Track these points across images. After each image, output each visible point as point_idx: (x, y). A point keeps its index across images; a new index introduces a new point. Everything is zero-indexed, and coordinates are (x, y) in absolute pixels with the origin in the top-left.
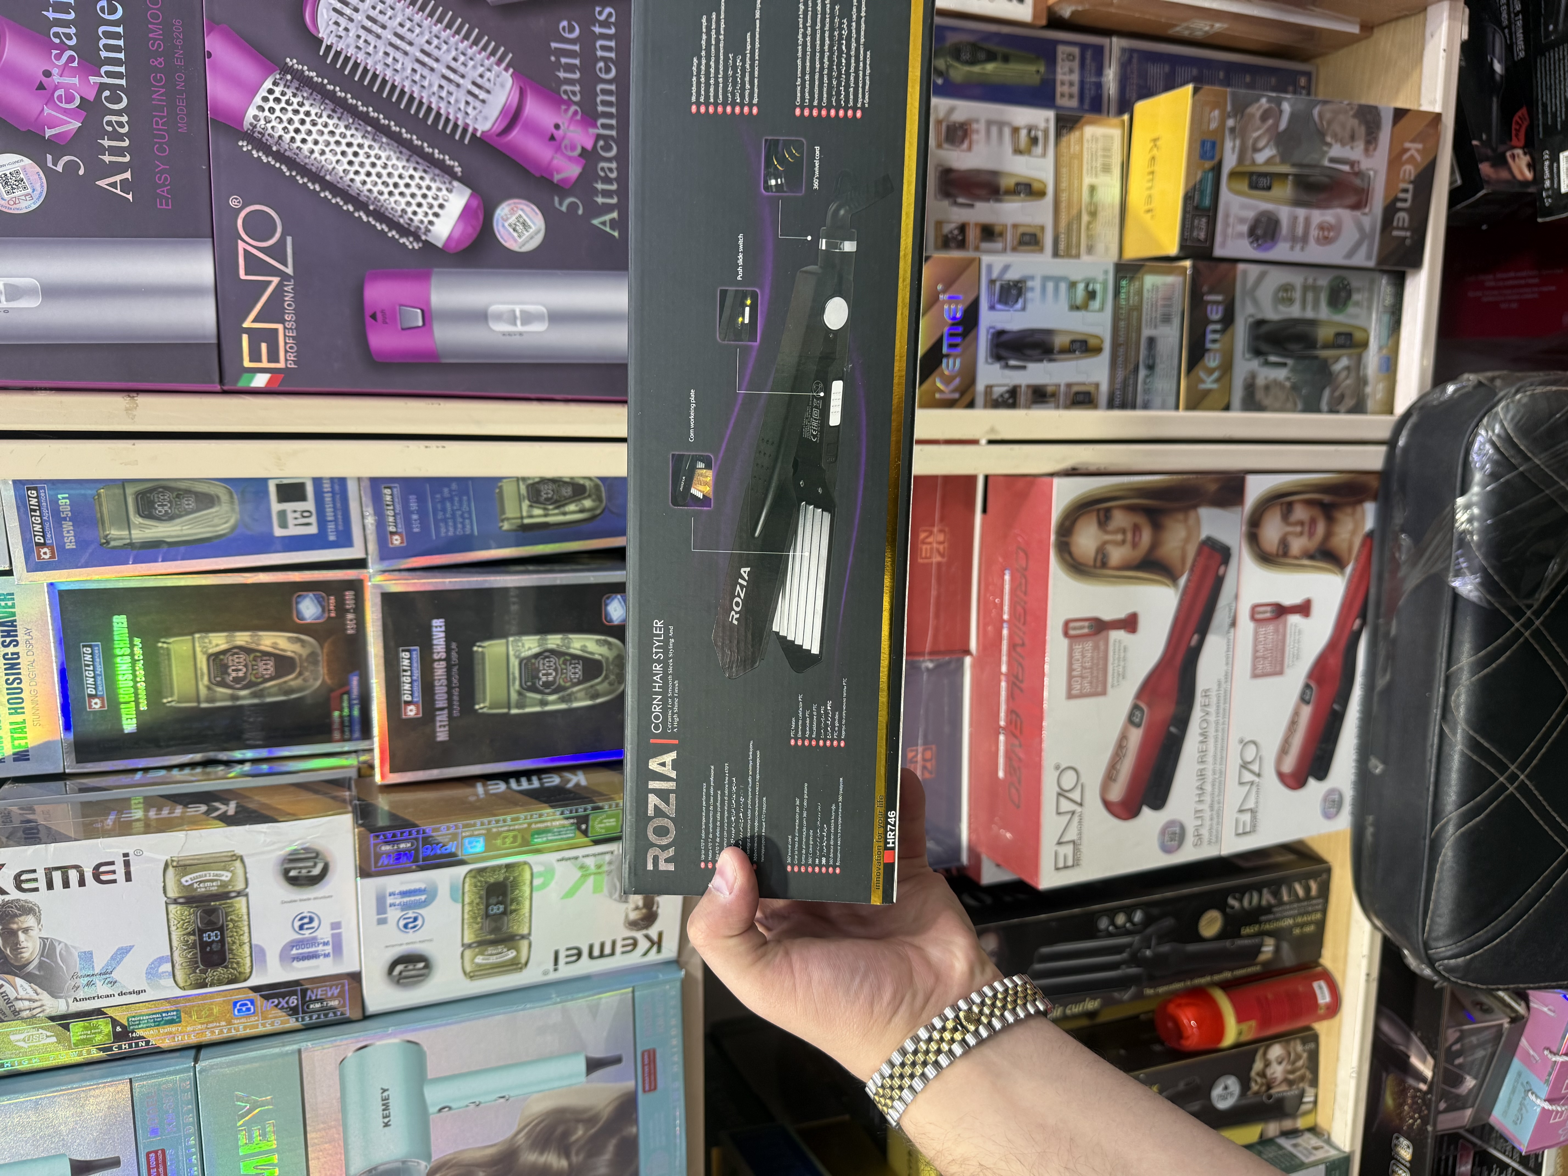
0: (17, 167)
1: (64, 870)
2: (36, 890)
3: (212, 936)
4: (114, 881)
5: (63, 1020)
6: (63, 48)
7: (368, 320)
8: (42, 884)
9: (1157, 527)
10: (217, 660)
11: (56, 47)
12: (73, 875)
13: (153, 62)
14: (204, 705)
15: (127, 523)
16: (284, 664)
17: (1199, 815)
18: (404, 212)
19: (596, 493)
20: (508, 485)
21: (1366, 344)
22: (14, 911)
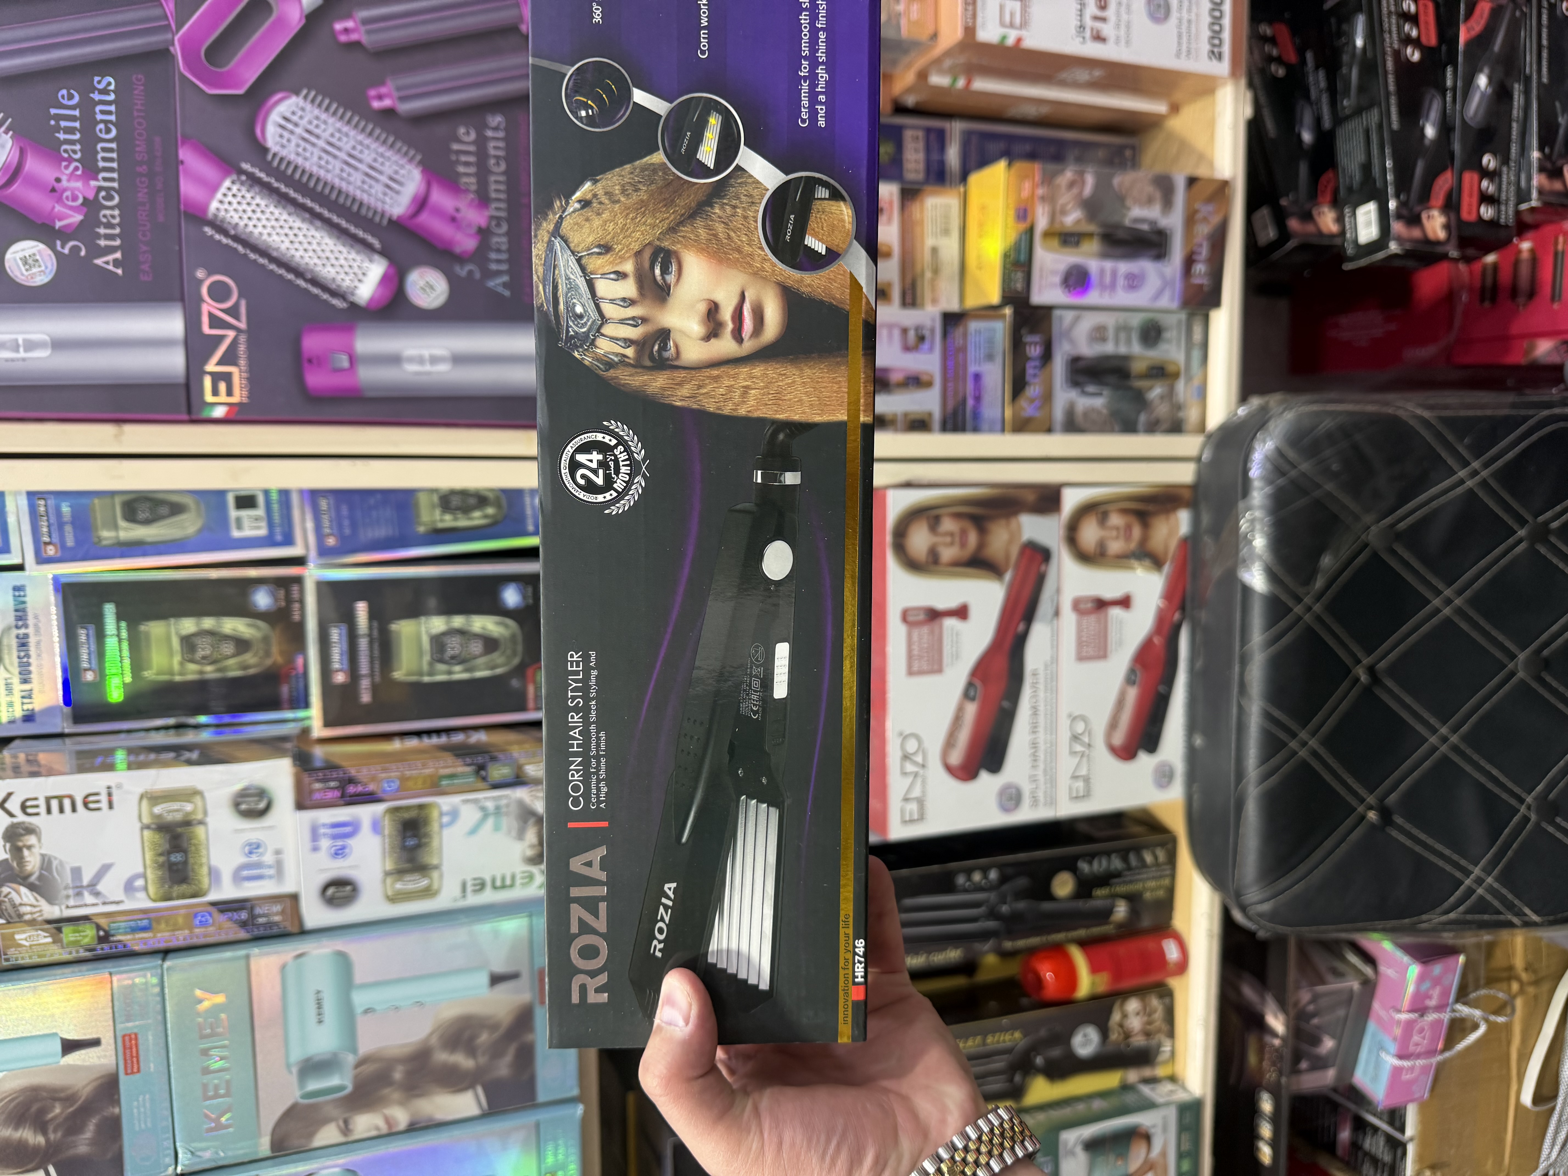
0: (34, 251)
1: (60, 799)
2: (37, 814)
3: (176, 858)
4: (98, 809)
5: (57, 925)
6: (70, 160)
7: (306, 365)
8: (43, 809)
9: (983, 532)
10: (188, 641)
11: (65, 160)
12: (67, 803)
13: (139, 169)
14: (178, 678)
15: (116, 527)
16: (242, 645)
17: (1033, 779)
18: (334, 280)
19: (497, 504)
20: (423, 497)
21: (1176, 376)
22: (20, 831)
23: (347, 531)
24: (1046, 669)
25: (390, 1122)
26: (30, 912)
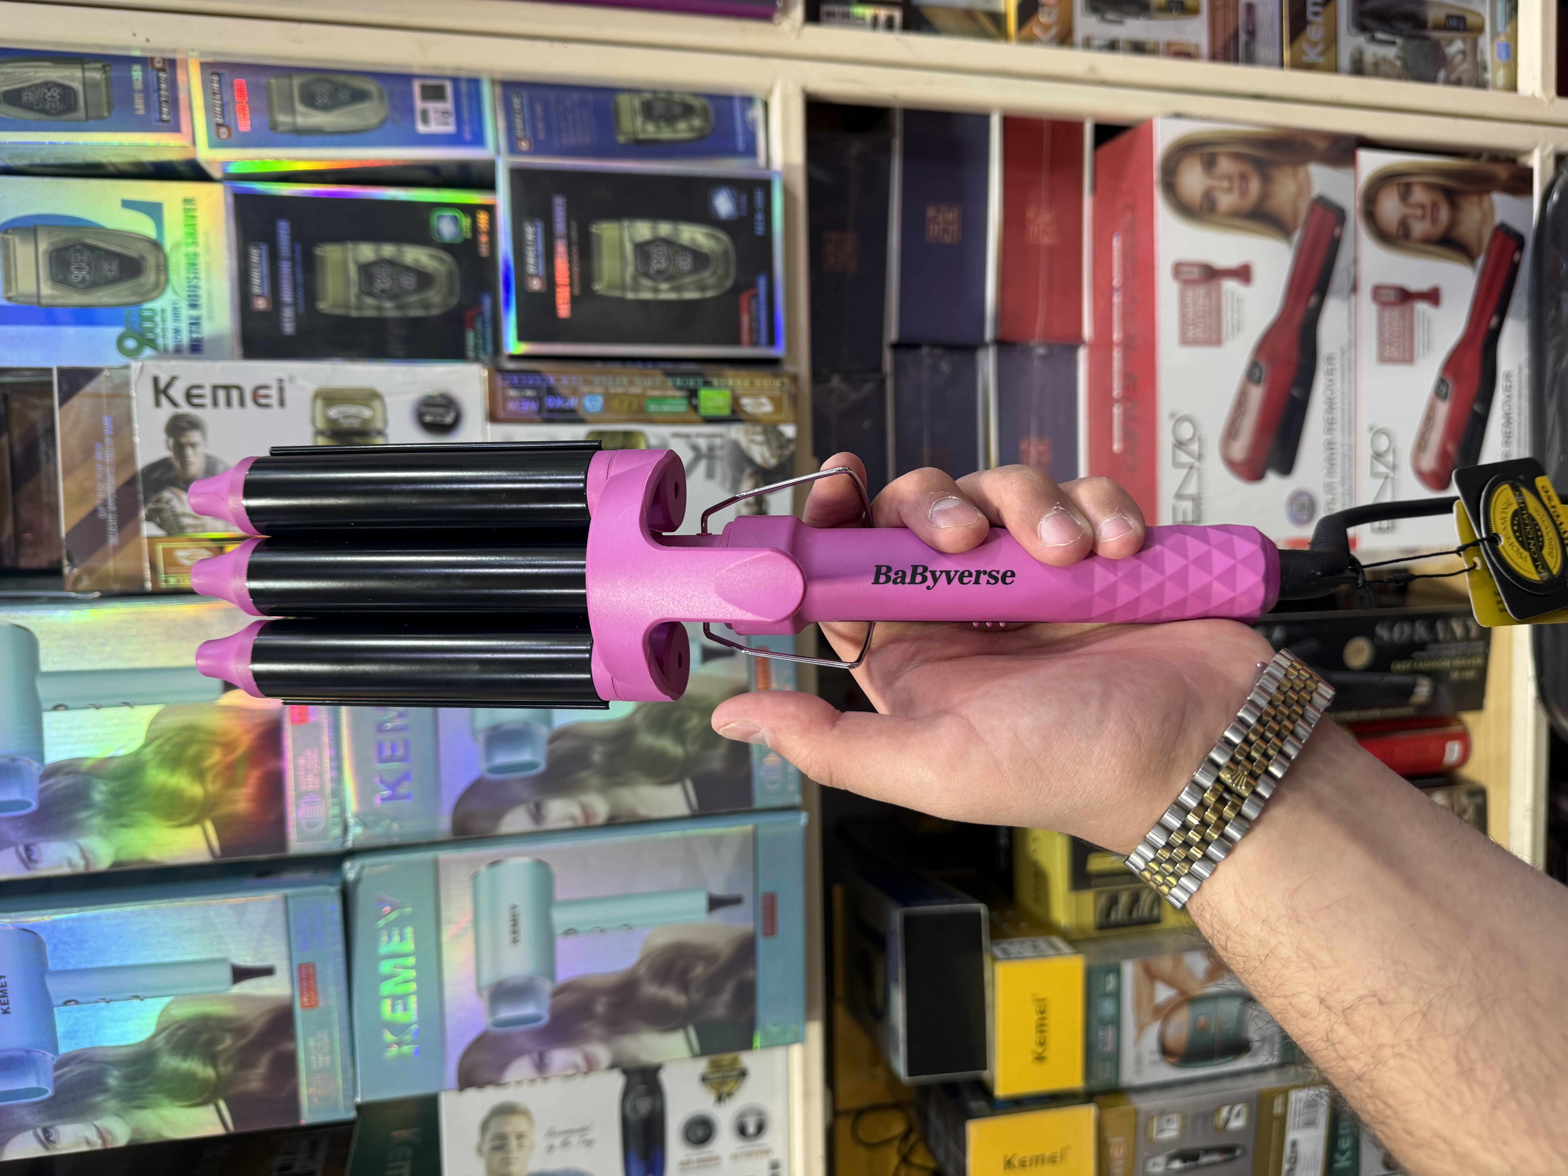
1: (227, 388)
2: (203, 406)
4: (268, 405)
5: (220, 544)
8: (208, 401)
9: (1266, 179)
10: (366, 270)
12: (235, 395)
14: (354, 313)
15: (293, 111)
16: (424, 279)
17: (1329, 487)
19: (704, 114)
20: (624, 100)
21: (1480, 29)
22: (184, 424)
23: (542, 135)
24: (1343, 354)
25: (587, 812)
26: (194, 526)
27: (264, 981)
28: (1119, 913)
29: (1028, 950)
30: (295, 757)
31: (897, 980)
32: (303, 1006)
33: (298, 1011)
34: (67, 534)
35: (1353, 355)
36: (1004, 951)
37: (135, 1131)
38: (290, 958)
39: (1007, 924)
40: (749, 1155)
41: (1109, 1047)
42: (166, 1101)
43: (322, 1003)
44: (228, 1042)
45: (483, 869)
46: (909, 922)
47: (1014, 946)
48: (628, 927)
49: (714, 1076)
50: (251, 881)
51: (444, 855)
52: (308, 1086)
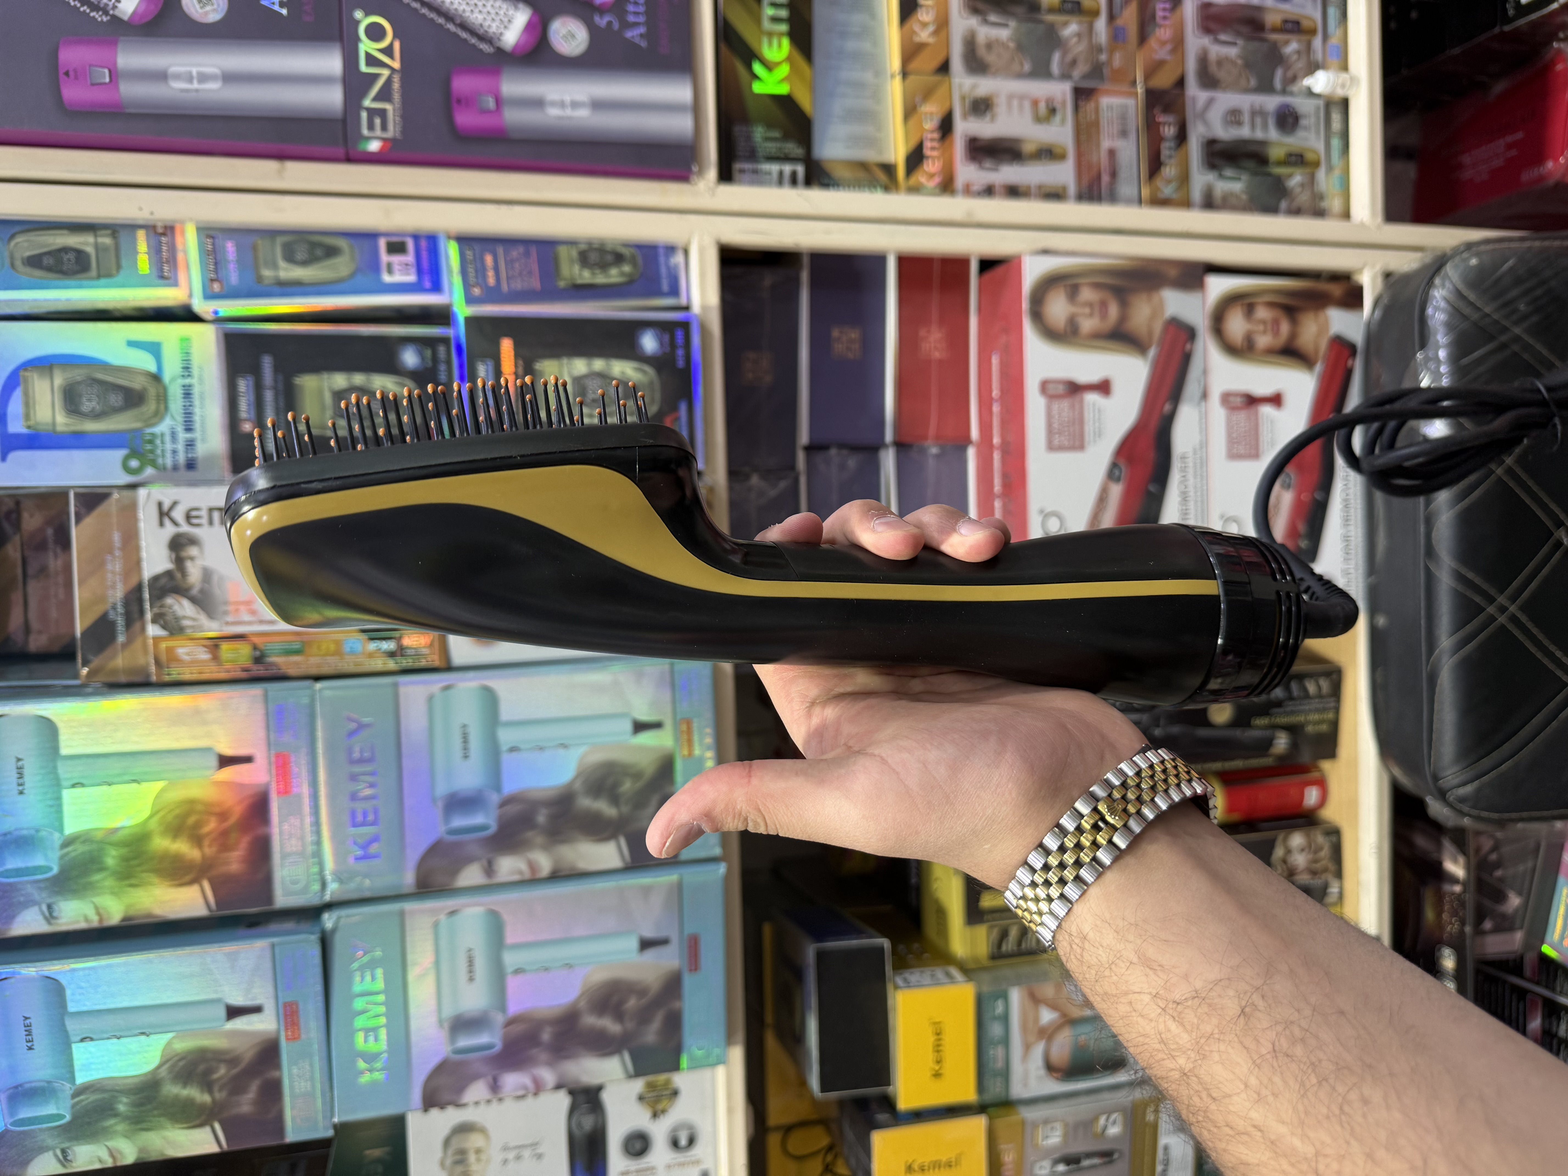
1: (221, 511)
2: (200, 525)
5: (215, 642)
7: (455, 105)
8: (204, 521)
9: (1124, 304)
10: (340, 397)
15: (276, 267)
18: (481, 25)
19: (633, 261)
20: (563, 251)
21: (1316, 164)
22: (184, 541)
23: (491, 282)
24: (1195, 453)
25: (532, 866)
26: (192, 627)
27: (254, 1018)
28: (1009, 945)
29: (927, 979)
30: (280, 823)
31: (810, 1007)
32: (288, 1039)
33: (283, 1043)
34: (83, 634)
35: (1204, 454)
36: (905, 980)
37: (141, 1150)
38: (277, 998)
39: (911, 956)
40: (682, 1165)
41: (1000, 1064)
42: (168, 1125)
43: (303, 1036)
44: (222, 1071)
45: (442, 917)
46: (821, 956)
47: (914, 976)
48: (569, 966)
49: (649, 1095)
50: (242, 931)
51: (409, 906)
52: (292, 1108)
